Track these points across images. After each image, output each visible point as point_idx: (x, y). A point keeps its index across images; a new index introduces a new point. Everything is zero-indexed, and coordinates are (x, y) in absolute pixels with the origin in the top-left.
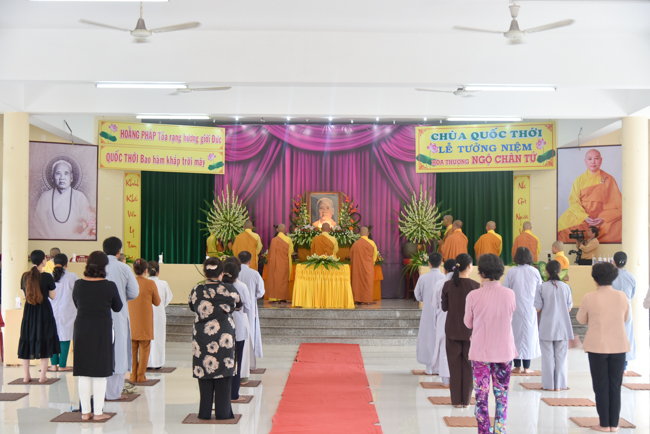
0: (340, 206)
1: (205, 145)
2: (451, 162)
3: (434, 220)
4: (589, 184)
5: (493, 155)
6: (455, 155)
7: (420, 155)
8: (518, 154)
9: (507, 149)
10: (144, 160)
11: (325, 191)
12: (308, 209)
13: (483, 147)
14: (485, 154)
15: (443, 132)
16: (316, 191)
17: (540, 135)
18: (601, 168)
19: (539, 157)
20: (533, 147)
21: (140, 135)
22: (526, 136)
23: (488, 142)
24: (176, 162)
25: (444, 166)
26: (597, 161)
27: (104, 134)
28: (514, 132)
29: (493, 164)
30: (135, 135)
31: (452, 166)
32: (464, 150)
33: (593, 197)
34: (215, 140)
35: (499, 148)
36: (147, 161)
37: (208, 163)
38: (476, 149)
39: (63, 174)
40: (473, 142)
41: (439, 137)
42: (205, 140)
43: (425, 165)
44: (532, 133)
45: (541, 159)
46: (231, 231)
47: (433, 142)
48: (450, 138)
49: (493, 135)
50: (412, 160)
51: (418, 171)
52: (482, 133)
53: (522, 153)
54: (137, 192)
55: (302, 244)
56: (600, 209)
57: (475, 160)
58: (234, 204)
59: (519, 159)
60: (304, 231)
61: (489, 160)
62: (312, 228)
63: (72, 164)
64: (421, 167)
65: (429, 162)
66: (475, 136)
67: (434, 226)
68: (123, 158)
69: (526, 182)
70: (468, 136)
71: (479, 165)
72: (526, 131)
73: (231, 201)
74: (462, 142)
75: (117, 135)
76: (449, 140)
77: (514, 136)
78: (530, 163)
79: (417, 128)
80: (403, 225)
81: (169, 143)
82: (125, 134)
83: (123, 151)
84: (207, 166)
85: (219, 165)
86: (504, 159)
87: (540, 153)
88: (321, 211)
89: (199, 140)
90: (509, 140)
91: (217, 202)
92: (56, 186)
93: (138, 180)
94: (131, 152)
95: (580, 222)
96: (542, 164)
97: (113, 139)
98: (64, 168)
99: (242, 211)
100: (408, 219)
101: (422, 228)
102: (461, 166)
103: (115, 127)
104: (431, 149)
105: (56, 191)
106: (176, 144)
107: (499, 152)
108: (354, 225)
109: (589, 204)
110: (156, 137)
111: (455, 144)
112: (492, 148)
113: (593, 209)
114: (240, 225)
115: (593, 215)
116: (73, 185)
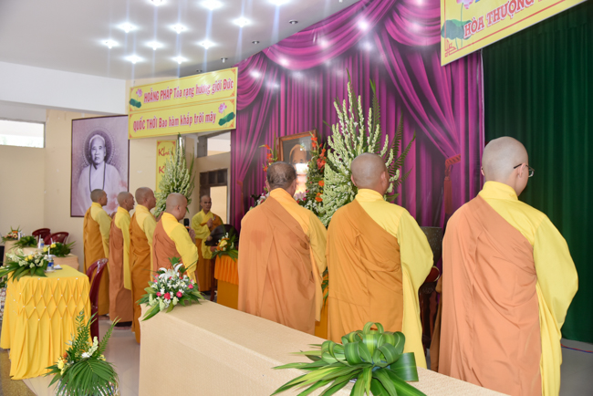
1: (216, 94)
2: (497, 14)
7: (447, 22)
21: (159, 95)
24: (188, 121)
25: (486, 31)
27: (132, 102)
30: (155, 96)
31: (500, 24)
34: (226, 85)
36: (163, 124)
39: (98, 148)
42: (217, 87)
43: (454, 42)
51: (444, 60)
63: (105, 138)
64: (450, 49)
65: (461, 31)
68: (145, 125)
75: (141, 99)
81: (183, 100)
83: (145, 117)
84: (217, 121)
85: (230, 116)
89: (212, 89)
92: (92, 162)
97: (139, 105)
98: (98, 142)
102: (516, 17)
103: (140, 91)
105: (93, 167)
106: (189, 99)
116: (106, 159)
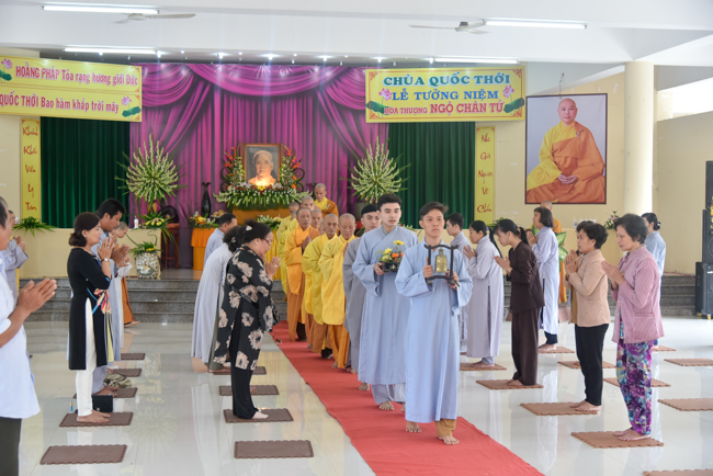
0: (281, 162)
1: (119, 87)
2: (406, 110)
3: (392, 177)
4: (562, 137)
5: (455, 103)
6: (411, 102)
7: (371, 102)
8: (483, 102)
9: (470, 97)
10: (46, 103)
11: (262, 142)
12: (243, 163)
13: (443, 93)
14: (446, 102)
15: (398, 75)
16: (250, 142)
17: (508, 81)
18: (576, 120)
19: (507, 106)
20: (500, 95)
21: (40, 73)
22: (491, 82)
23: (449, 88)
24: (84, 106)
25: (399, 115)
26: (571, 112)
28: (478, 78)
29: (454, 113)
30: (34, 73)
31: (408, 115)
32: (421, 96)
33: (567, 152)
34: (131, 81)
35: (462, 95)
36: (50, 104)
37: (122, 108)
38: (435, 96)
40: (432, 88)
41: (393, 81)
42: (118, 80)
43: (376, 113)
44: (499, 79)
45: (508, 109)
46: (157, 189)
47: (386, 87)
48: (406, 83)
49: (455, 80)
50: (362, 108)
51: (368, 120)
52: (442, 78)
53: (488, 101)
54: (35, 142)
55: (237, 204)
56: (574, 165)
57: (434, 108)
58: (159, 157)
59: (483, 107)
60: (239, 189)
61: (449, 109)
62: (248, 186)
64: (372, 116)
65: (382, 110)
66: (434, 81)
67: (391, 184)
68: (20, 100)
69: (490, 134)
70: (426, 81)
71: (438, 114)
72: (491, 77)
73: (155, 154)
74: (419, 88)
75: (12, 72)
76: (404, 85)
77: (478, 82)
78: (496, 113)
79: (367, 72)
80: (357, 183)
81: (75, 84)
82: (19, 71)
83: (19, 92)
84: (121, 111)
85: (135, 110)
86: (467, 108)
87: (508, 101)
88: (258, 166)
89: (111, 80)
90: (472, 87)
91: (138, 155)
93: (36, 128)
94: (29, 93)
95: (552, 180)
96: (509, 114)
97: (8, 77)
99: (168, 166)
100: (363, 176)
101: (379, 186)
102: (418, 115)
103: (9, 62)
104: (384, 95)
106: (84, 85)
107: (461, 100)
108: (297, 182)
109: (563, 159)
110: (60, 76)
111: (412, 89)
112: (454, 95)
113: (567, 165)
114: (167, 183)
115: (567, 172)
